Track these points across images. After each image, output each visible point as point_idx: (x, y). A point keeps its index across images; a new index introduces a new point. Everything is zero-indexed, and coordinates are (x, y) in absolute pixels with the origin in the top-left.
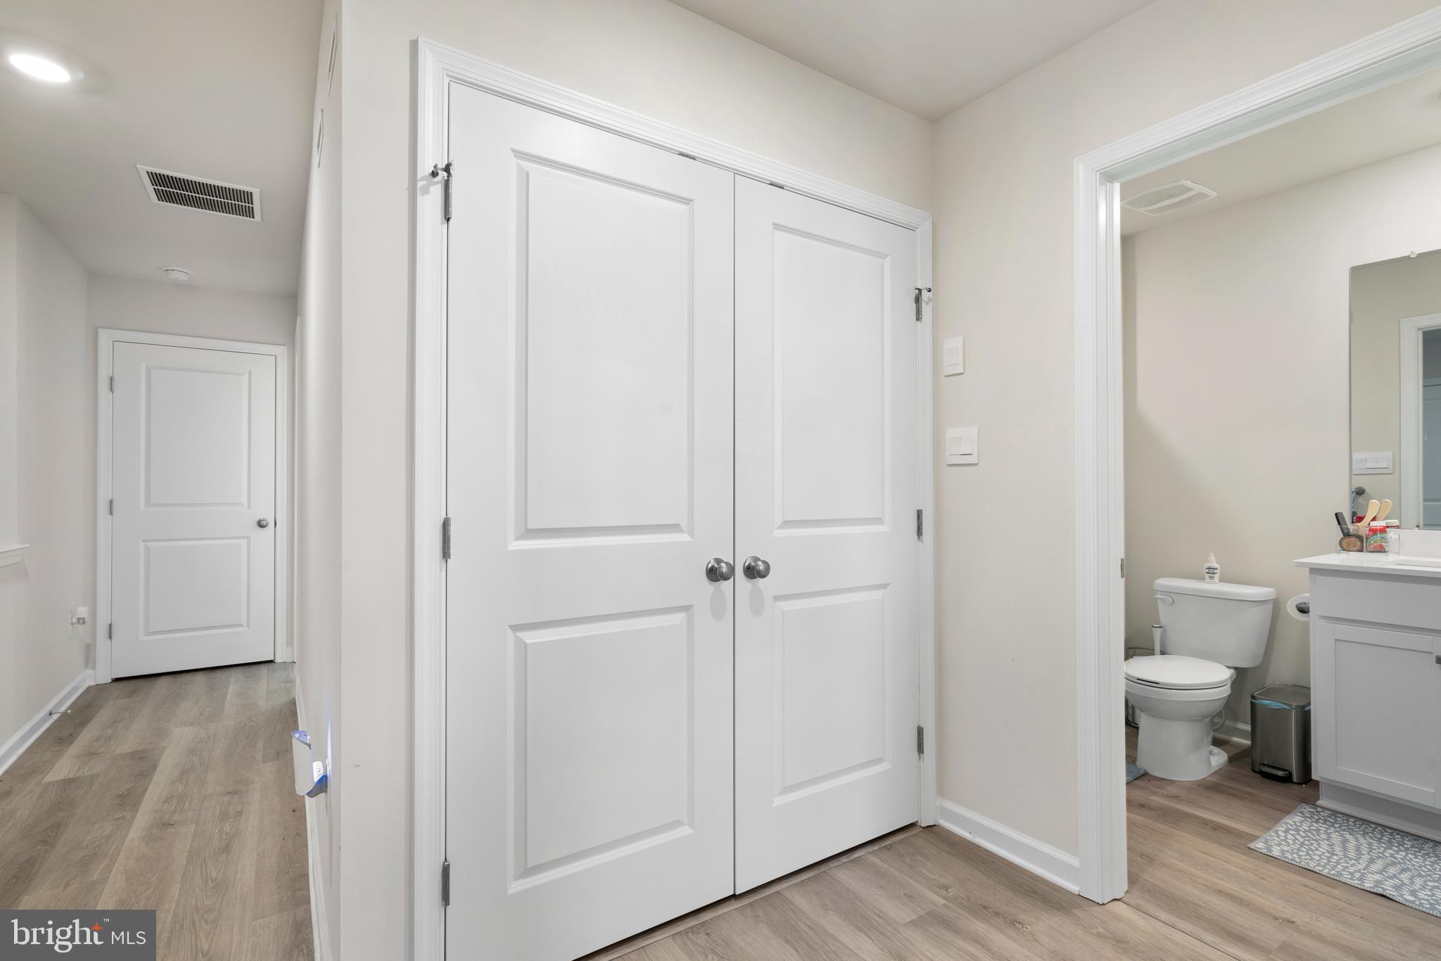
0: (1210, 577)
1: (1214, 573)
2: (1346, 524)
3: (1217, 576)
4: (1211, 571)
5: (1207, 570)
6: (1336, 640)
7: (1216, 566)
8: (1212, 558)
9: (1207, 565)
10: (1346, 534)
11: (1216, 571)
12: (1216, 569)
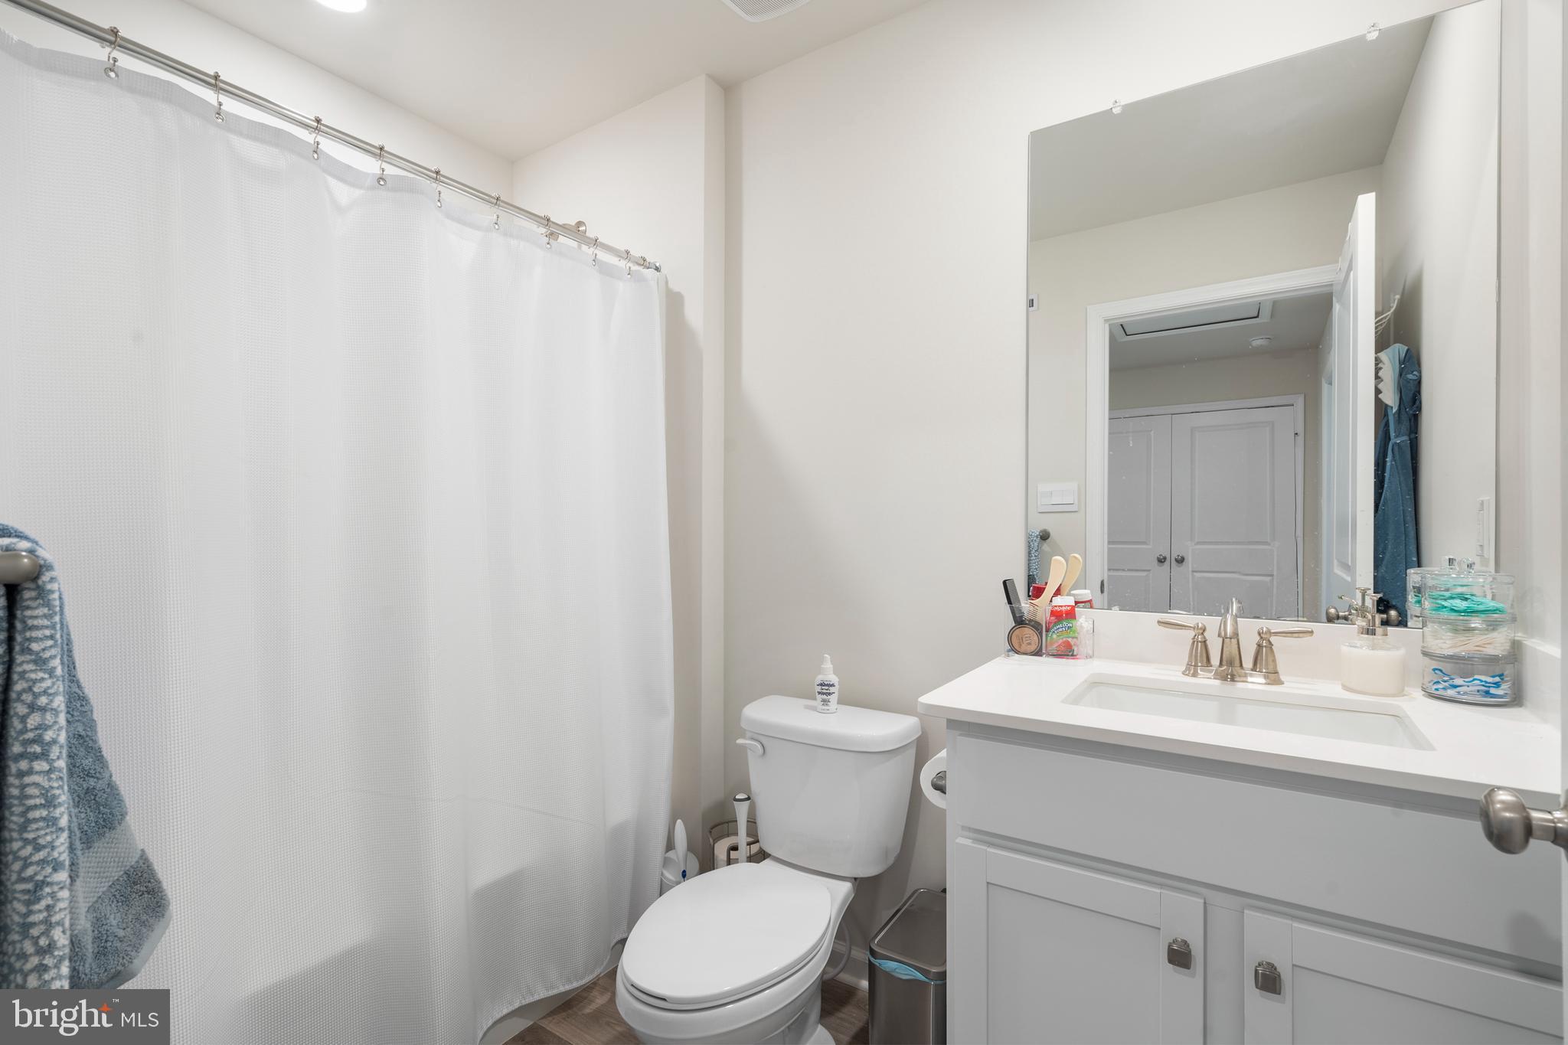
0: (824, 700)
1: (830, 694)
2: (1019, 601)
3: (834, 699)
4: (825, 687)
5: (819, 689)
6: (988, 883)
7: (833, 678)
8: (828, 666)
9: (820, 678)
10: (1020, 621)
11: (832, 689)
12: (833, 685)
